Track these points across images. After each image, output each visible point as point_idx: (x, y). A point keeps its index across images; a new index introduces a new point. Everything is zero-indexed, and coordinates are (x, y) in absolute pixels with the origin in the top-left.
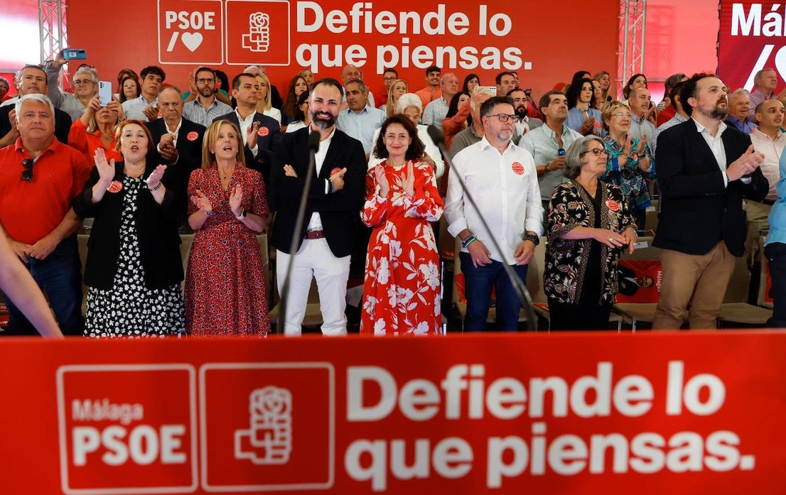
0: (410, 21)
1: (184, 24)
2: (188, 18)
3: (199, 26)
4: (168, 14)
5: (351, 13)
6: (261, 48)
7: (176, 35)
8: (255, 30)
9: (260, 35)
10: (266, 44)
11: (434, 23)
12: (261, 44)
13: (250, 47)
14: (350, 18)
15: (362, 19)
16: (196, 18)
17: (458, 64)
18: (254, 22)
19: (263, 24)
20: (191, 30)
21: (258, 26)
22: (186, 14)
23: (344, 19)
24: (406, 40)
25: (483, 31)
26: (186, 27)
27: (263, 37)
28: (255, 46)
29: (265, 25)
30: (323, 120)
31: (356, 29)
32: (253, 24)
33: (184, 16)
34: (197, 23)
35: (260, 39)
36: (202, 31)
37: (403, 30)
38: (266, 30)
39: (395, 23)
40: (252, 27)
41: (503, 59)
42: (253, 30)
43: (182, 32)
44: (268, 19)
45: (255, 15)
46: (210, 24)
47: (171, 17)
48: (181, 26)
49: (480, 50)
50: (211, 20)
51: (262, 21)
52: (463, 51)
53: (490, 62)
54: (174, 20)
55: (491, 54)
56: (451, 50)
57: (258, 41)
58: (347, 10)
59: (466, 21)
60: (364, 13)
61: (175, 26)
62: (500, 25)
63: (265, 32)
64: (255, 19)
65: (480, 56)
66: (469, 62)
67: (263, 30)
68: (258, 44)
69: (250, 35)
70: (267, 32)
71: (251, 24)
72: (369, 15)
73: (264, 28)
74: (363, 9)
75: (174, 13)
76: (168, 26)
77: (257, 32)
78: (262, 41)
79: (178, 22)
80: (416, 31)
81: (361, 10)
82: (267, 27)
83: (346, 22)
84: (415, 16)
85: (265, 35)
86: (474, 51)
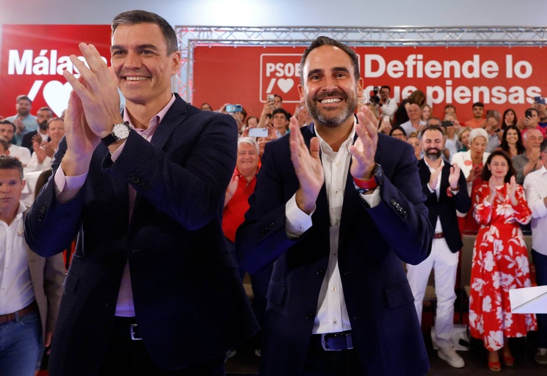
0: (452, 69)
1: (279, 72)
2: (283, 68)
3: (291, 75)
4: (268, 65)
5: (406, 63)
7: (273, 81)
11: (471, 69)
14: (406, 67)
15: (415, 67)
16: (289, 68)
17: (491, 100)
20: (285, 77)
22: (282, 65)
23: (401, 68)
24: (449, 82)
25: (509, 75)
26: (281, 74)
30: (433, 154)
31: (410, 74)
33: (280, 67)
34: (289, 71)
36: (293, 77)
37: (447, 74)
39: (440, 70)
41: (526, 96)
43: (278, 78)
47: (271, 67)
48: (277, 74)
49: (508, 89)
52: (495, 90)
53: (516, 98)
54: (273, 70)
55: (516, 92)
56: (485, 89)
58: (403, 60)
59: (495, 67)
60: (416, 63)
61: (273, 74)
62: (523, 70)
65: (508, 94)
66: (499, 99)
72: (420, 64)
74: (416, 60)
75: (272, 65)
76: (268, 74)
79: (276, 71)
80: (457, 75)
81: (414, 60)
83: (403, 70)
84: (456, 64)
86: (503, 89)
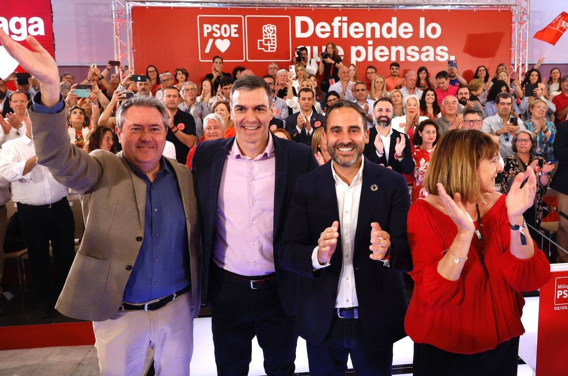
0: (373, 29)
1: (216, 33)
2: (220, 29)
3: (227, 35)
4: (205, 26)
5: (333, 24)
6: (271, 49)
7: (211, 41)
8: (267, 37)
9: (270, 40)
10: (274, 46)
11: (389, 30)
12: (271, 46)
13: (263, 49)
14: (332, 28)
15: (340, 28)
16: (225, 28)
17: (406, 58)
18: (266, 31)
19: (272, 32)
20: (222, 38)
21: (268, 34)
22: (218, 26)
24: (370, 42)
25: (422, 35)
26: (218, 35)
27: (272, 41)
28: (266, 48)
29: (273, 33)
30: (383, 121)
31: (336, 35)
32: (265, 33)
33: (216, 28)
34: (225, 32)
35: (270, 43)
36: (229, 38)
37: (368, 35)
38: (274, 37)
39: (363, 30)
40: (264, 35)
41: (435, 54)
42: (265, 37)
43: (215, 39)
44: (275, 29)
45: (266, 26)
46: (235, 33)
47: (208, 28)
48: (215, 35)
49: (420, 48)
50: (236, 30)
51: (271, 30)
52: (409, 49)
54: (210, 30)
55: (428, 51)
56: (401, 49)
57: (269, 45)
58: (330, 22)
59: (410, 28)
60: (342, 24)
61: (210, 35)
62: (434, 31)
63: (274, 38)
64: (266, 29)
65: (420, 52)
66: (413, 57)
67: (272, 37)
68: (269, 46)
69: (263, 40)
70: (275, 38)
71: (263, 33)
72: (345, 25)
73: (273, 35)
74: (341, 21)
75: (209, 26)
76: (206, 35)
77: (268, 38)
78: (272, 44)
79: (213, 32)
80: (377, 36)
82: (275, 35)
83: (329, 30)
84: (376, 25)
85: (274, 40)
86: (416, 49)
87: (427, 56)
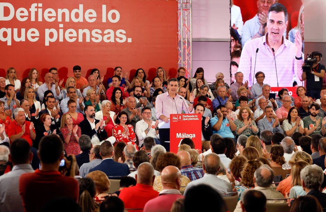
0: (64, 14)
5: (30, 9)
11: (77, 15)
14: (30, 13)
15: (37, 13)
17: (91, 40)
23: (26, 13)
24: (61, 26)
25: (104, 20)
31: (33, 19)
37: (60, 19)
39: (55, 15)
41: (116, 36)
49: (103, 31)
52: (94, 32)
55: (109, 33)
56: (87, 31)
58: (28, 8)
59: (95, 14)
60: (38, 10)
62: (114, 16)
65: (103, 35)
66: (97, 38)
72: (40, 10)
74: (37, 7)
80: (67, 20)
81: (36, 7)
83: (27, 15)
84: (66, 11)
86: (100, 31)
87: (109, 38)
